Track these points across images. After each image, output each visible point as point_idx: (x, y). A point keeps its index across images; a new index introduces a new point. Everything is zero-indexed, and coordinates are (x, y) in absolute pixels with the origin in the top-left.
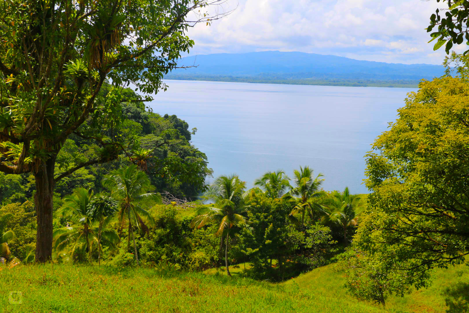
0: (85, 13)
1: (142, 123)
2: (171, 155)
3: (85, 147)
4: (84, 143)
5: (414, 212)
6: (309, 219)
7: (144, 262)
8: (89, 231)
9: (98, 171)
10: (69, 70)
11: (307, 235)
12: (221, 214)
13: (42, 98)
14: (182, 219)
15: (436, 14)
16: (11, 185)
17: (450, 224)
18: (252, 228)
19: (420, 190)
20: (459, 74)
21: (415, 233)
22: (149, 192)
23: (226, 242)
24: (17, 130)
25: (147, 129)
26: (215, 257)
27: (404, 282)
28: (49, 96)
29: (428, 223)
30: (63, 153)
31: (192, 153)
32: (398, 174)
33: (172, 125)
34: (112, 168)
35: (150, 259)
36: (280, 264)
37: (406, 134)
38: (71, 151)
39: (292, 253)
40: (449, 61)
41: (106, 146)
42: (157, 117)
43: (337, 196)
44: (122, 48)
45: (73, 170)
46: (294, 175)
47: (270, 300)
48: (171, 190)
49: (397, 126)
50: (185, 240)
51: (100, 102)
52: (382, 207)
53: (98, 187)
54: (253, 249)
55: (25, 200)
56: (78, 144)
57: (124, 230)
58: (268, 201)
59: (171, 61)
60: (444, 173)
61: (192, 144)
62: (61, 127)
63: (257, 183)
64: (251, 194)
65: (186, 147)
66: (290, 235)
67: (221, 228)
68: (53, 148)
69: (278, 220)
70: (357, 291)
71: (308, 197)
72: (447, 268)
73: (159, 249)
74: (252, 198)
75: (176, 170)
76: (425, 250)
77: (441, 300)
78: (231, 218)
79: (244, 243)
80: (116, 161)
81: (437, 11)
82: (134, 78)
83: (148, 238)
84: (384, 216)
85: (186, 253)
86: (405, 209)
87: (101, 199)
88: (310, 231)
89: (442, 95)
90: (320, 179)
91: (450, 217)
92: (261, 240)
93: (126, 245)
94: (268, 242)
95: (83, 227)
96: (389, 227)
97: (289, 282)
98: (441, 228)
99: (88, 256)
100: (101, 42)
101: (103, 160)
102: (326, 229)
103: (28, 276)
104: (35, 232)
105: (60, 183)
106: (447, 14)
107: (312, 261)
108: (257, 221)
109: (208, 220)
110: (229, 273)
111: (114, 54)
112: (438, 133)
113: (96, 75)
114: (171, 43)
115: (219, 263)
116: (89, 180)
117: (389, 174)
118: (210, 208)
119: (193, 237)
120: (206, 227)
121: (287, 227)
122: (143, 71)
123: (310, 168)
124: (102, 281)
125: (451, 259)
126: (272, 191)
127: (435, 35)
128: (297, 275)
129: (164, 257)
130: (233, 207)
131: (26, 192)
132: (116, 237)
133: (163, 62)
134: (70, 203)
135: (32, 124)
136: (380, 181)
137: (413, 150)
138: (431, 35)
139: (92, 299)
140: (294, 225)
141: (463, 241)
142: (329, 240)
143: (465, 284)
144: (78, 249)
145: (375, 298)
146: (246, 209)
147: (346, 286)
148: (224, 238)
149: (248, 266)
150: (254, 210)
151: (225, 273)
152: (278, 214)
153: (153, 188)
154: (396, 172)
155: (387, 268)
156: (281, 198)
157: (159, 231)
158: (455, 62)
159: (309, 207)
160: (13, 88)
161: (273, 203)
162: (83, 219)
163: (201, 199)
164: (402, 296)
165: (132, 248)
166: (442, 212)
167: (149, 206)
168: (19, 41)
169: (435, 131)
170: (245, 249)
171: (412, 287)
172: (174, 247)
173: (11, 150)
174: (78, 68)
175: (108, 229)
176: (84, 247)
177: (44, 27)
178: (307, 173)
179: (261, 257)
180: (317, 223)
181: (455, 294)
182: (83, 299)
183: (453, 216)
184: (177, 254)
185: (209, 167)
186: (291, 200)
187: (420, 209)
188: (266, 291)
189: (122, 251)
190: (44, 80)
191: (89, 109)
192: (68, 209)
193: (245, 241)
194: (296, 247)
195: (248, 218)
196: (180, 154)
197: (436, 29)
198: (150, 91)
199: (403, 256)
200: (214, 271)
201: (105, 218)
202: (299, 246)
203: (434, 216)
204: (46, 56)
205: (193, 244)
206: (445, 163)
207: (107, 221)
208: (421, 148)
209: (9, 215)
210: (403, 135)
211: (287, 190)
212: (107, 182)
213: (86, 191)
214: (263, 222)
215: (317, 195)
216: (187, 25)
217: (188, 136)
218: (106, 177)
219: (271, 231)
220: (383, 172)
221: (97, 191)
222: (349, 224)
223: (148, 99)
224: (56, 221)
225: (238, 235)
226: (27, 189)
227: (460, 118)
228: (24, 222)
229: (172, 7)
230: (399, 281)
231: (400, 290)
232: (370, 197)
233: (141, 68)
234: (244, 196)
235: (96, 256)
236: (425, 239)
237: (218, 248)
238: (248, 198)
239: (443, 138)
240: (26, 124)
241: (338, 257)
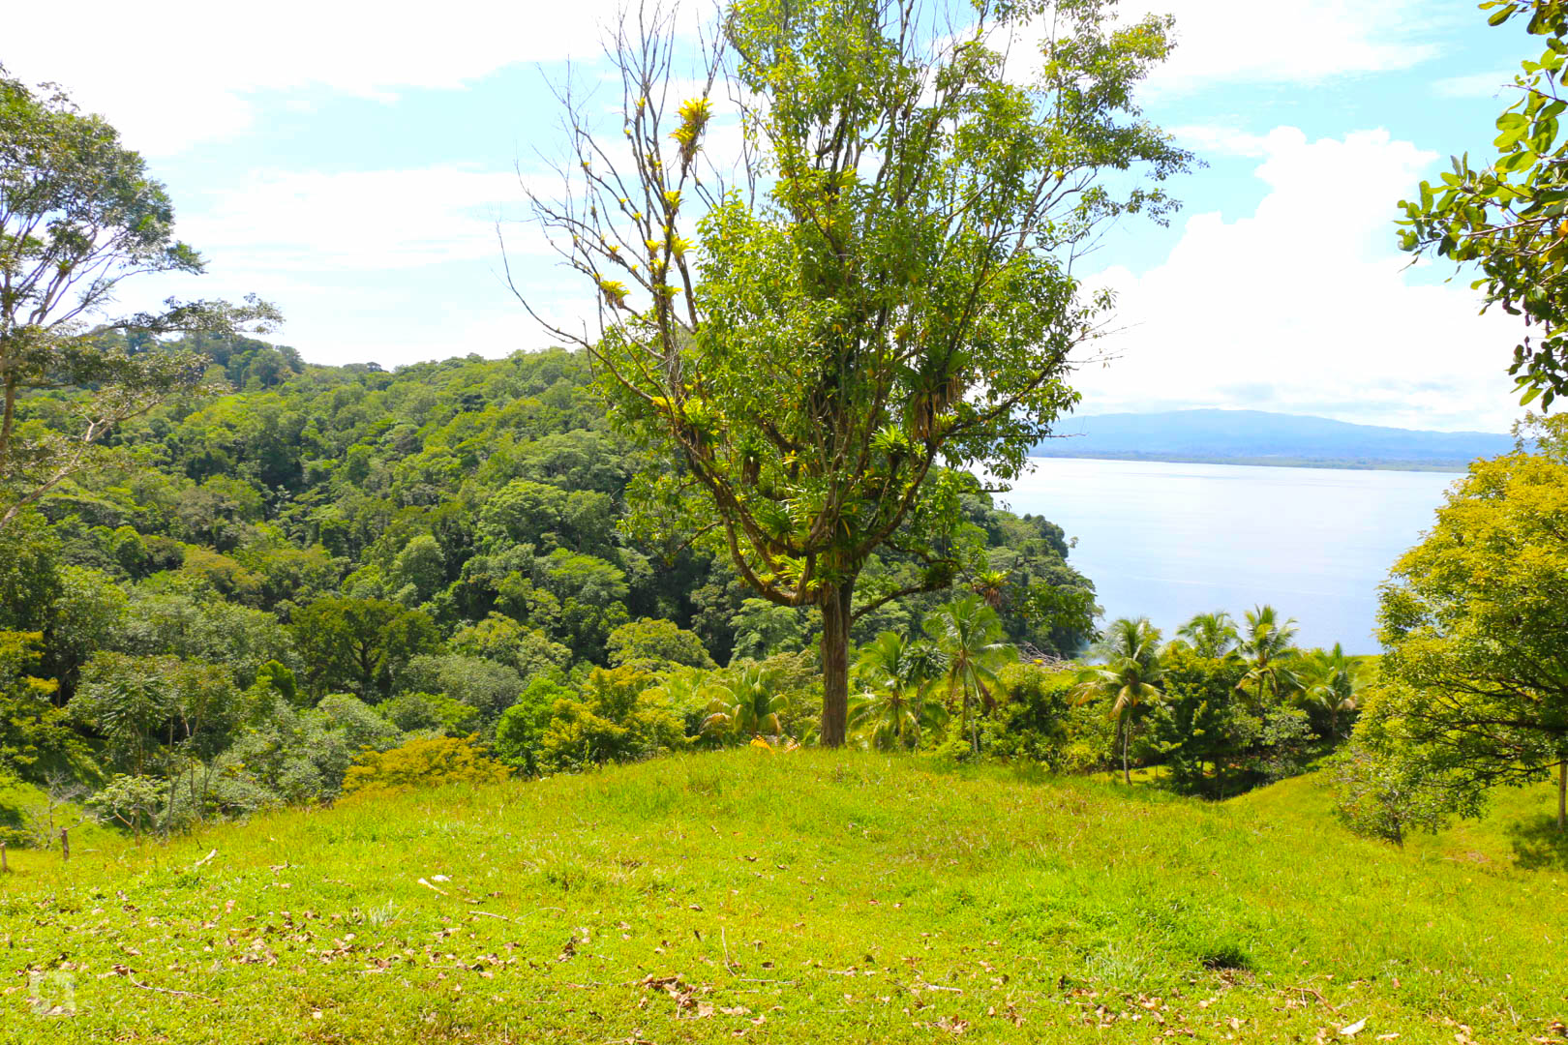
0: (905, 353)
1: (988, 529)
2: (1033, 581)
3: (895, 566)
4: (894, 560)
5: (1462, 687)
6: (1270, 695)
7: (986, 755)
8: (900, 701)
9: (916, 606)
10: (879, 442)
11: (1266, 723)
12: (1119, 682)
13: (837, 485)
14: (1052, 689)
15: (1524, 344)
16: (781, 624)
17: (1529, 711)
18: (1170, 709)
19: (1477, 650)
20: (1541, 450)
21: (1465, 722)
22: (996, 642)
23: (1125, 731)
24: (798, 538)
25: (996, 538)
26: (1107, 754)
27: (1438, 808)
28: (849, 484)
29: (1489, 708)
30: (862, 577)
31: (1069, 578)
32: (1436, 621)
33: (1037, 531)
34: (938, 602)
35: (998, 753)
36: (1217, 769)
37: (1451, 551)
38: (873, 572)
39: (1240, 752)
40: (1521, 427)
41: (935, 565)
42: (1014, 518)
43: (1320, 657)
44: (964, 406)
45: (880, 603)
46: (1247, 621)
47: (1209, 828)
48: (1033, 640)
49: (1434, 536)
50: (1056, 725)
51: (926, 494)
52: (1406, 677)
53: (916, 631)
54: (1172, 743)
55: (802, 649)
56: (884, 561)
57: (956, 703)
58: (1200, 663)
59: (1042, 427)
60: (1519, 620)
61: (1069, 564)
62: (863, 534)
63: (1181, 632)
64: (1170, 650)
65: (1059, 569)
66: (1236, 722)
67: (1118, 706)
68: (850, 567)
69: (1216, 695)
70: (1354, 822)
71: (1269, 659)
72: (1520, 786)
73: (1013, 735)
74: (1172, 658)
75: (1047, 605)
76: (1482, 754)
77: (1504, 843)
78: (1136, 690)
79: (1157, 733)
80: (946, 590)
81: (1527, 340)
82: (980, 453)
83: (996, 718)
84: (1409, 692)
85: (1057, 744)
86: (1448, 683)
87: (921, 651)
88: (1271, 717)
89: (1516, 485)
90: (1291, 627)
91: (1529, 699)
92: (1185, 728)
93: (959, 728)
94: (1198, 732)
95: (891, 695)
96: (1418, 710)
97: (1235, 802)
98: (1511, 717)
99: (898, 741)
100: (930, 398)
101: (929, 587)
102: (1302, 714)
103: (814, 765)
104: (820, 700)
105: (857, 624)
106: (1544, 345)
107: (1273, 767)
108: (1180, 697)
109: (1096, 692)
110: (1129, 782)
111: (948, 416)
112: (1509, 550)
113: (921, 449)
114: (1043, 397)
115: (1113, 765)
116: (900, 620)
117: (1419, 620)
118: (1099, 672)
119: (1070, 718)
120: (1091, 704)
121: (1232, 708)
122: (996, 443)
123: (1273, 607)
124: (928, 783)
125: (1530, 772)
126: (1207, 646)
127: (1523, 380)
128: (1248, 789)
129: (1021, 749)
130: (1140, 672)
131: (804, 636)
132: (943, 715)
133: (1029, 428)
134: (872, 656)
135: (820, 528)
136: (1403, 632)
137: (1463, 580)
138: (1517, 380)
139: (915, 809)
140: (1243, 705)
141: (1552, 741)
142: (1304, 733)
143: (1549, 817)
144: (882, 730)
145: (1385, 834)
146: (1162, 676)
147: (1334, 813)
148: (1122, 722)
149: (1162, 771)
150: (1178, 678)
151: (1124, 781)
152: (1216, 684)
153: (1005, 636)
154: (1431, 616)
155: (1412, 783)
156: (1221, 659)
157: (1013, 707)
158: (1531, 429)
159: (1271, 675)
160: (793, 473)
161: (1208, 667)
162: (891, 682)
163: (1083, 657)
164: (1435, 833)
165: (968, 733)
166: (1513, 689)
167: (995, 665)
168: (804, 400)
169: (1503, 548)
170: (1158, 743)
171: (1454, 817)
172: (1037, 735)
173: (788, 569)
174: (892, 439)
175: (931, 700)
176: (891, 727)
177: (843, 377)
178: (1268, 617)
179: (1185, 758)
180: (1284, 703)
181: (1530, 834)
182: (899, 808)
183: (1535, 697)
184: (1043, 746)
185: (1097, 603)
186: (1239, 663)
187: (1475, 683)
188: (1201, 814)
189: (951, 737)
190: (840, 459)
191: (908, 505)
192: (867, 665)
193: (1158, 730)
194: (1247, 743)
195: (1164, 691)
196: (1050, 580)
197: (1523, 371)
198: (1007, 474)
199: (1440, 763)
200: (1106, 777)
201: (926, 682)
202: (1253, 741)
203: (1498, 696)
204: (844, 422)
205: (1070, 731)
206: (1523, 604)
207: (929, 687)
208: (1479, 577)
209: (779, 671)
210: (1444, 554)
211: (1233, 645)
212: (930, 623)
213: (897, 638)
214: (1191, 698)
215: (1286, 654)
216: (1068, 368)
217: (1063, 551)
218: (928, 616)
219: (1203, 714)
220: (1410, 615)
221: (913, 639)
222: (1340, 706)
223: (1004, 489)
224: (850, 683)
225: (1147, 719)
226: (805, 632)
227: (1549, 526)
228: (800, 682)
229: (1046, 339)
230: (1430, 807)
231: (1432, 823)
232: (1386, 659)
233: (993, 436)
234: (1158, 653)
235: (910, 744)
236: (1482, 734)
237: (1111, 739)
238: (1165, 657)
239: (1518, 561)
240: (811, 528)
241: (1320, 762)
